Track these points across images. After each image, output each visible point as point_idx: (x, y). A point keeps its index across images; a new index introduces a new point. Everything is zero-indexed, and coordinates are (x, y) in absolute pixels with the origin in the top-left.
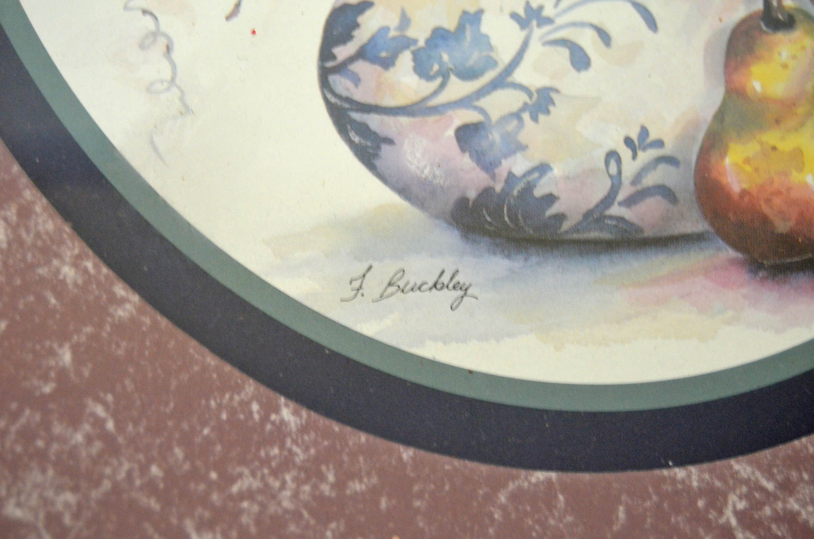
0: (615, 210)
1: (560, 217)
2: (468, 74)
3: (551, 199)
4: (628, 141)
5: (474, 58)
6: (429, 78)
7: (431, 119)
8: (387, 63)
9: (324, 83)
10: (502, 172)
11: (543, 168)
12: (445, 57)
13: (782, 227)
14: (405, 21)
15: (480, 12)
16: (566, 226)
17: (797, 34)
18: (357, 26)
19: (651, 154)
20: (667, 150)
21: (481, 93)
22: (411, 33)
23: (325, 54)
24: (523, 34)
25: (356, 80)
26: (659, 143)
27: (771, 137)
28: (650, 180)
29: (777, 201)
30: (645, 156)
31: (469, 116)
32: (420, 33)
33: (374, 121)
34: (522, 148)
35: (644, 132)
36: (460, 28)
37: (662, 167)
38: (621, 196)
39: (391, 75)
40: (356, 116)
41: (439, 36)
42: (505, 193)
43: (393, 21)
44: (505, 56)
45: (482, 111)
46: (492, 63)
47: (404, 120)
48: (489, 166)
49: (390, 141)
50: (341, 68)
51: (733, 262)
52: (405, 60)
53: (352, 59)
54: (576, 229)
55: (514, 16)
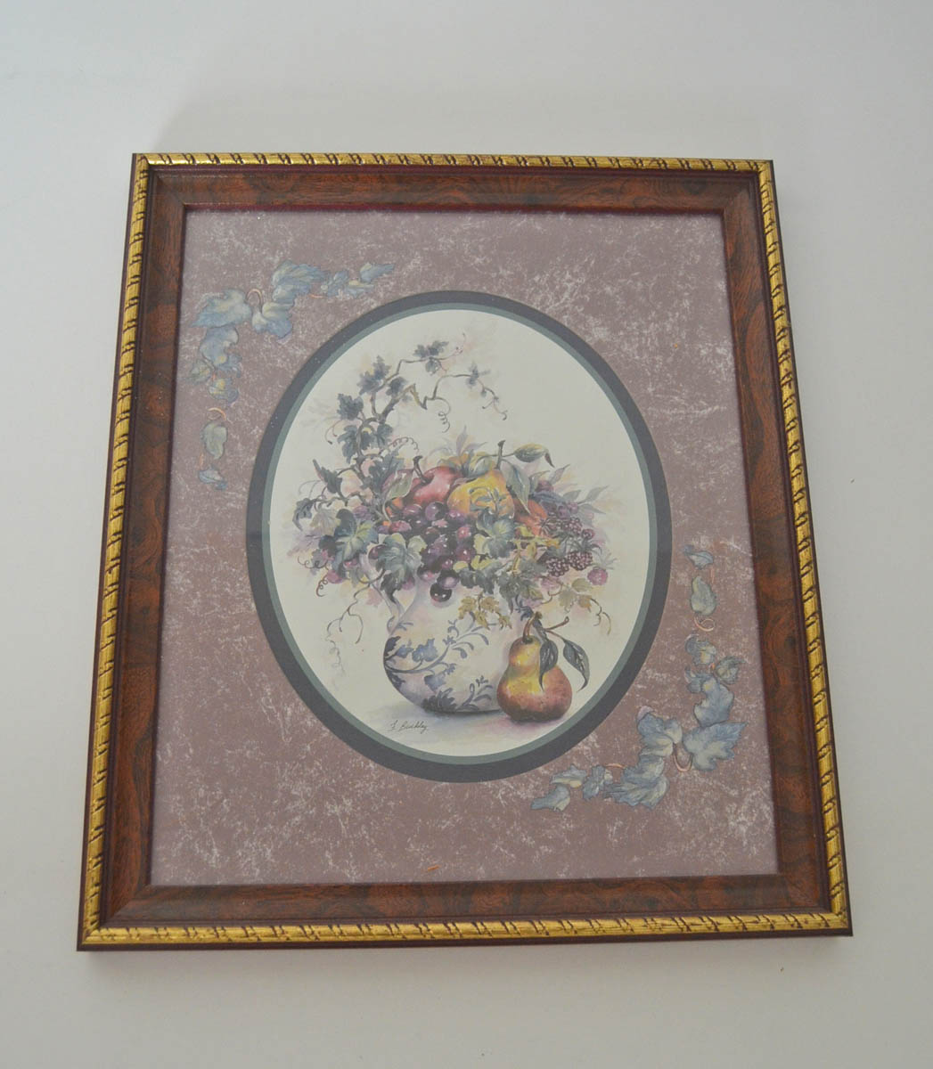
0: (471, 703)
1: (455, 705)
2: (429, 660)
3: (452, 699)
4: (477, 681)
5: (431, 655)
6: (418, 661)
7: (418, 674)
8: (404, 657)
9: (385, 664)
10: (438, 691)
11: (450, 690)
12: (422, 654)
13: (523, 708)
14: (410, 643)
15: (433, 640)
16: (456, 708)
17: (533, 645)
18: (395, 645)
19: (485, 684)
20: (489, 684)
21: (432, 666)
22: (412, 647)
23: (386, 654)
24: (446, 647)
25: (395, 662)
26: (487, 681)
27: (522, 679)
28: (483, 693)
29: (523, 700)
30: (482, 685)
31: (429, 673)
32: (415, 647)
33: (399, 675)
34: (445, 683)
35: (482, 678)
36: (427, 645)
37: (487, 689)
38: (474, 698)
39: (405, 660)
40: (394, 674)
41: (421, 647)
42: (438, 698)
43: (406, 643)
44: (440, 653)
45: (432, 671)
46: (437, 656)
47: (409, 675)
48: (433, 688)
49: (404, 681)
50: (390, 659)
51: (507, 719)
52: (410, 655)
53: (393, 656)
54: (459, 709)
55: (444, 640)
